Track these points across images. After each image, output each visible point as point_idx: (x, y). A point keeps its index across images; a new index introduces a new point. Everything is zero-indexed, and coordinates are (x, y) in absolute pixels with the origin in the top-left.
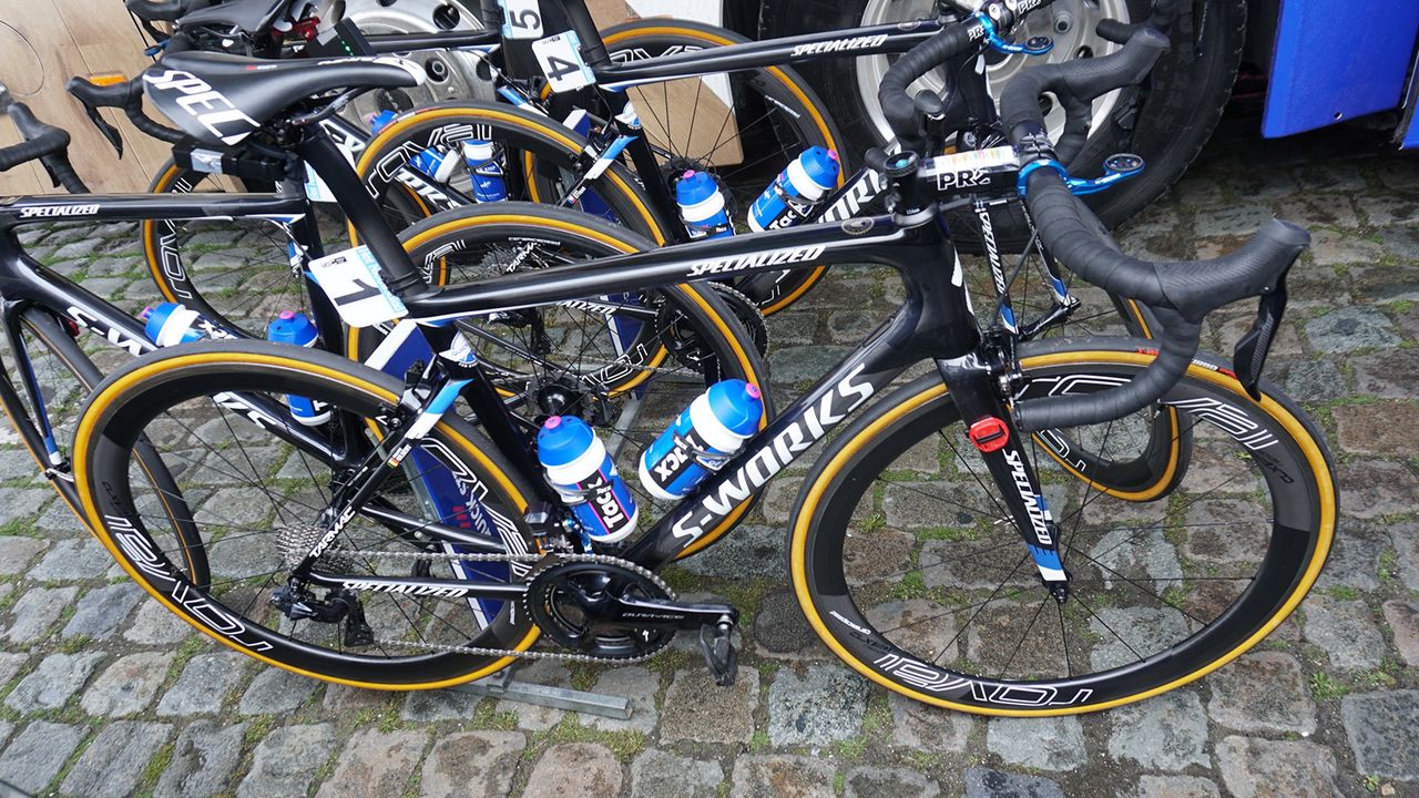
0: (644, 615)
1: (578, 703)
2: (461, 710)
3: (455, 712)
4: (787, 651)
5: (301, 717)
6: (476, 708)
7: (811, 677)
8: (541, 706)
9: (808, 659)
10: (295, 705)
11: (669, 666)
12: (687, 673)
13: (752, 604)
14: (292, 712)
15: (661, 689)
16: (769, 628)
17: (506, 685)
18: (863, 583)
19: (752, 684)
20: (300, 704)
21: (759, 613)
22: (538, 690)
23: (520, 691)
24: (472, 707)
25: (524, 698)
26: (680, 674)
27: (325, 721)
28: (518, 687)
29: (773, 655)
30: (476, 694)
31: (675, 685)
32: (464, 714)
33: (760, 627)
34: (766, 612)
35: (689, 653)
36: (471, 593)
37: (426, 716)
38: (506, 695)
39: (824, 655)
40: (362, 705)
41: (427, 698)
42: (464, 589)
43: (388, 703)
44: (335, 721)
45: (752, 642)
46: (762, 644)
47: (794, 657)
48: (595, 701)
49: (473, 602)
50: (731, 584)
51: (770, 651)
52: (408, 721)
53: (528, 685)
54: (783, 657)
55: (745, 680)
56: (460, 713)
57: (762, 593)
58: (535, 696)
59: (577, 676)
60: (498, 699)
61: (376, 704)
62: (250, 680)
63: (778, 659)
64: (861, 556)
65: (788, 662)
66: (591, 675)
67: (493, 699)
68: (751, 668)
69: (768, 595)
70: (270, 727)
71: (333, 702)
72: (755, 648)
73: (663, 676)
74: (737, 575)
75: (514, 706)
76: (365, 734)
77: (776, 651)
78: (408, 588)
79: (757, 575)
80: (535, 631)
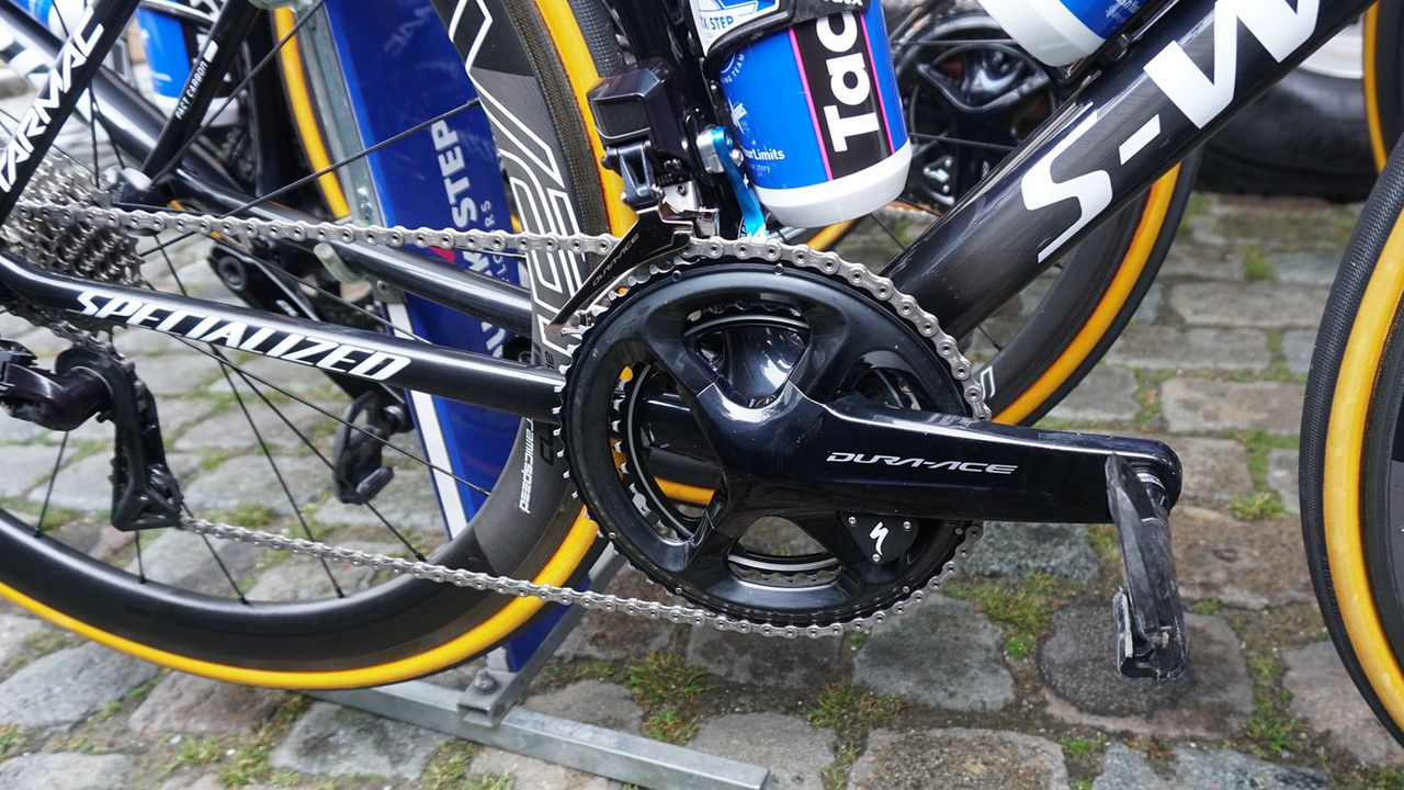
0: (891, 461)
1: (652, 767)
2: (398, 759)
3: (384, 760)
4: (1120, 713)
5: (79, 736)
6: (430, 759)
7: (1187, 772)
8: (568, 768)
9: (1173, 733)
10: (74, 716)
11: (855, 721)
12: (895, 737)
13: (1031, 618)
14: (65, 728)
15: (838, 764)
16: (1073, 667)
17: (499, 711)
18: (1265, 601)
19: (1049, 772)
20: (87, 714)
21: (1046, 638)
22: (568, 729)
23: (529, 728)
24: (421, 754)
25: (535, 747)
26: (879, 738)
27: (120, 751)
28: (523, 721)
29: (1087, 720)
30: (438, 732)
31: (869, 757)
32: (401, 768)
33: (1051, 662)
34: (1061, 637)
35: (901, 697)
36: (417, 376)
37: (323, 762)
38: (499, 739)
39: (1208, 729)
40: (202, 727)
41: (333, 728)
42: (401, 359)
43: (255, 731)
44: (139, 752)
45: (1036, 691)
46: (1060, 695)
47: (1140, 728)
48: (691, 765)
49: (423, 403)
50: (982, 582)
51: (1080, 710)
52: (285, 769)
53: (547, 719)
54: (1112, 725)
55: (1032, 763)
56: (394, 764)
57: (1049, 604)
58: (558, 743)
59: (654, 719)
60: (479, 745)
61: (232, 729)
62: (22, 664)
63: (1101, 729)
64: (1250, 555)
65: (1125, 737)
66: (685, 720)
67: (470, 745)
68: (1042, 740)
69: (1062, 608)
70: (12, 751)
71: (150, 718)
72: (1045, 703)
73: (840, 737)
74: (995, 567)
75: (509, 764)
76: (188, 784)
77: (1094, 712)
78: (249, 332)
79: (1036, 570)
80: (584, 529)
